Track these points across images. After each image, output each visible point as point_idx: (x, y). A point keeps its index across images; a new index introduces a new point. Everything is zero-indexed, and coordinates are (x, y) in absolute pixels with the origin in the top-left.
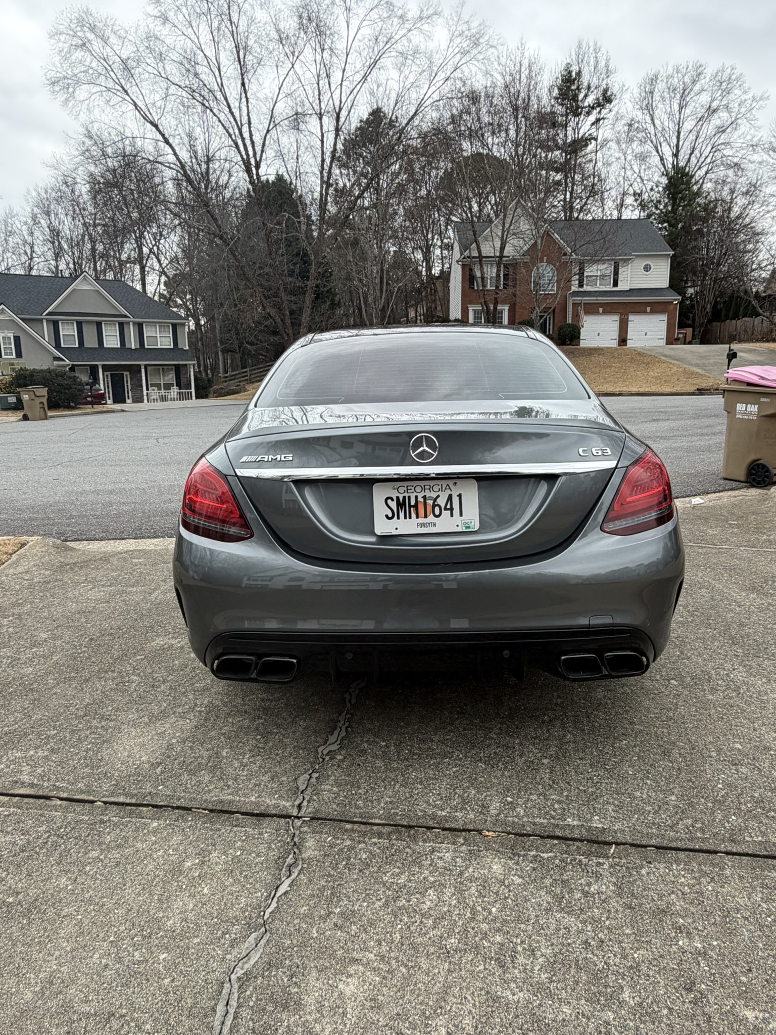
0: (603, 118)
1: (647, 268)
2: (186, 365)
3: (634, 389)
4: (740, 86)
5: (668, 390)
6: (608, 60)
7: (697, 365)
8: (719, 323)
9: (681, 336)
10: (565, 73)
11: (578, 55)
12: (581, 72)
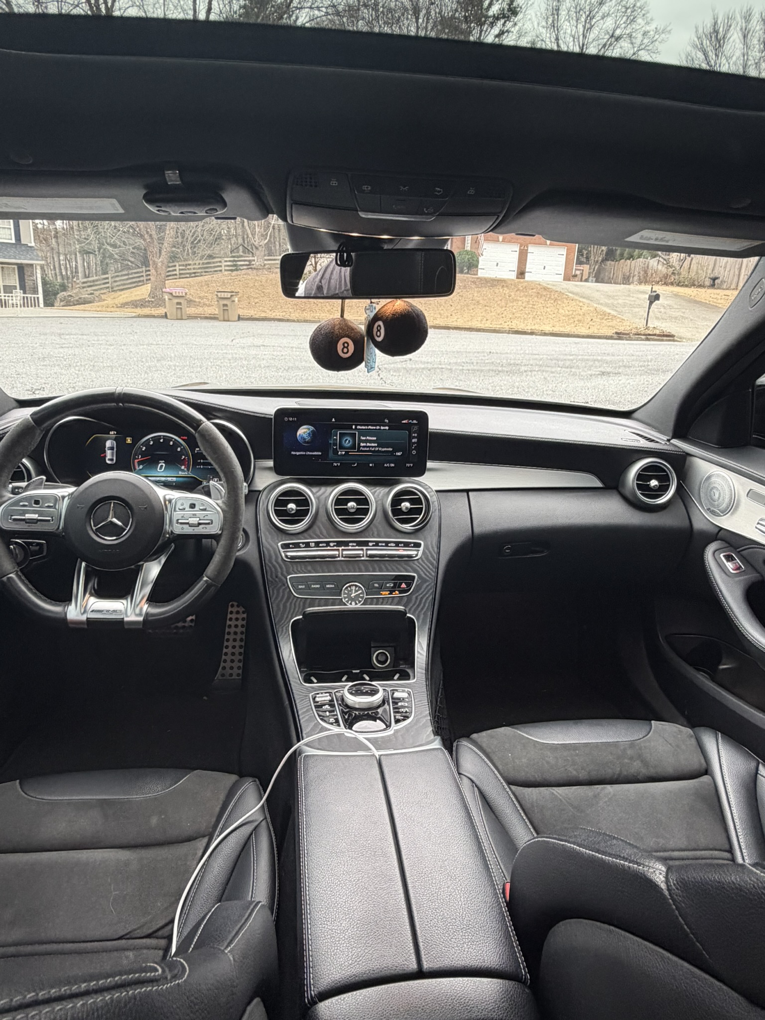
0: (508, 31)
2: (32, 265)
3: (548, 329)
4: (644, 15)
5: (584, 331)
7: (607, 305)
8: (613, 263)
9: (578, 272)
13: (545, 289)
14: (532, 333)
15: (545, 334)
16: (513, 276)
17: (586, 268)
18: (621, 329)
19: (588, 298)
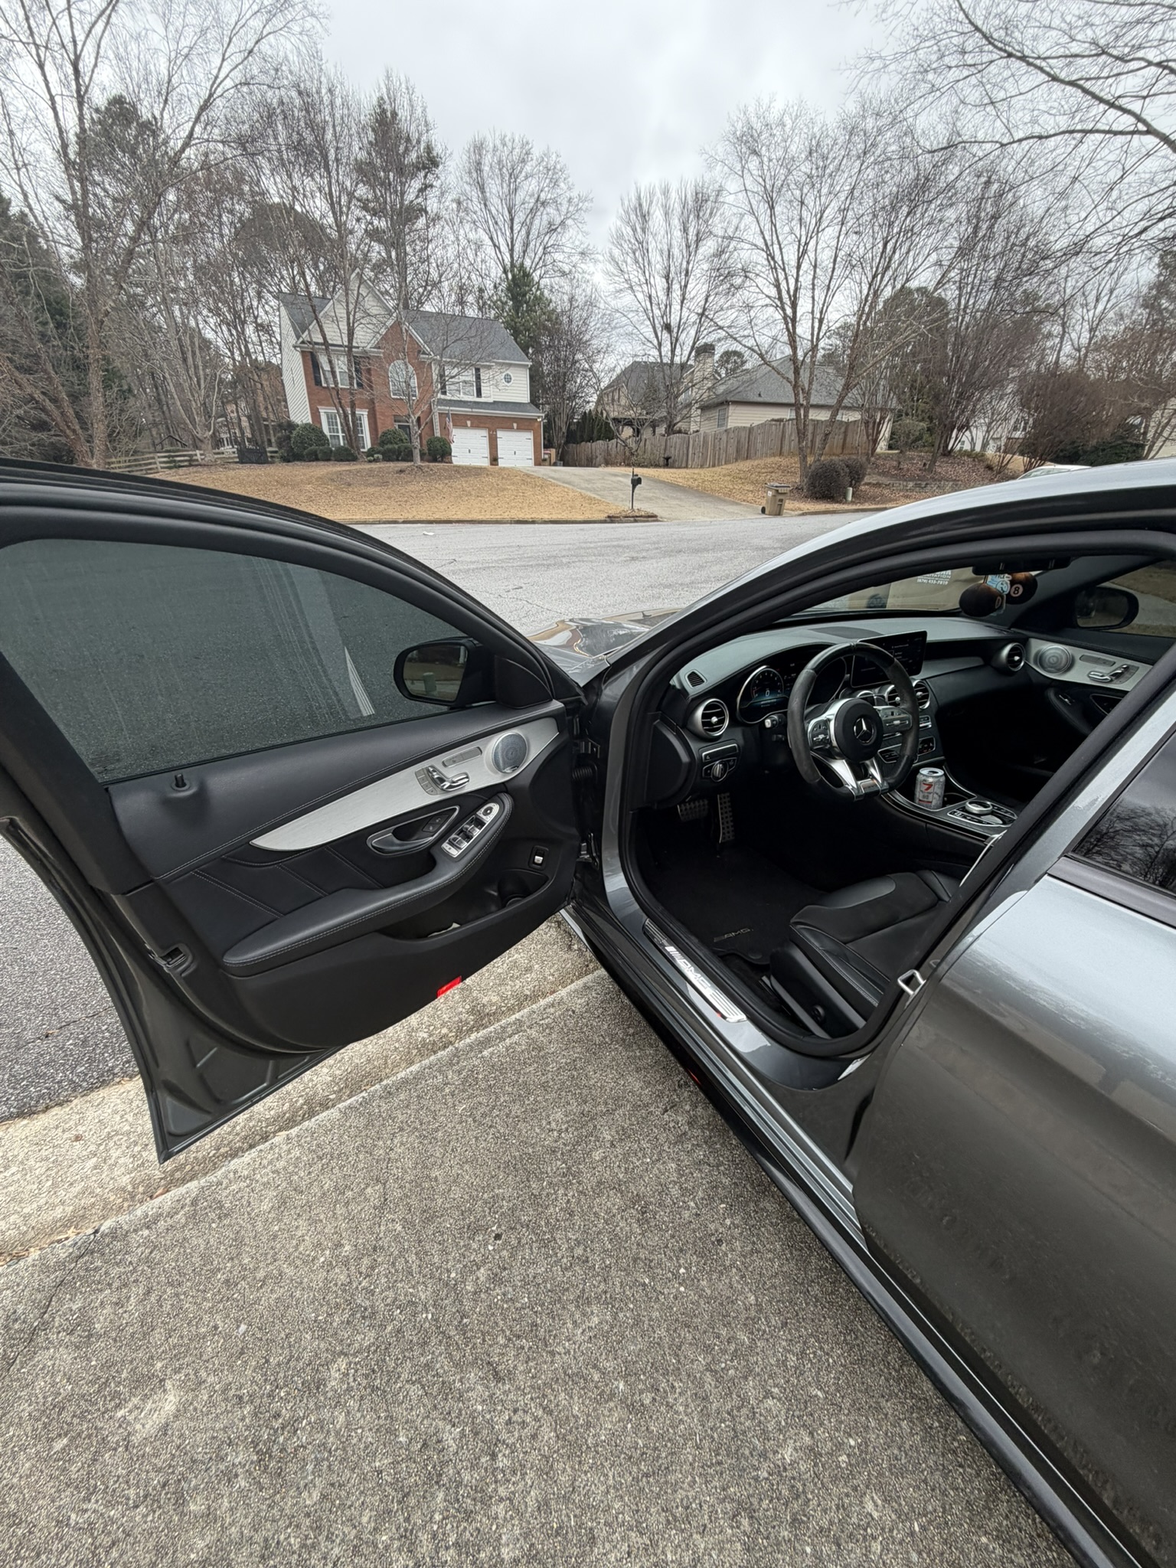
0: (431, 186)
1: (508, 379)
3: (546, 517)
4: (566, 179)
5: (579, 517)
6: (424, 111)
7: (587, 489)
8: (575, 445)
9: (547, 457)
10: (378, 111)
11: (388, 90)
12: (397, 115)
13: (528, 476)
14: (533, 522)
15: (545, 522)
16: (485, 463)
17: (553, 451)
18: (612, 512)
19: (569, 483)
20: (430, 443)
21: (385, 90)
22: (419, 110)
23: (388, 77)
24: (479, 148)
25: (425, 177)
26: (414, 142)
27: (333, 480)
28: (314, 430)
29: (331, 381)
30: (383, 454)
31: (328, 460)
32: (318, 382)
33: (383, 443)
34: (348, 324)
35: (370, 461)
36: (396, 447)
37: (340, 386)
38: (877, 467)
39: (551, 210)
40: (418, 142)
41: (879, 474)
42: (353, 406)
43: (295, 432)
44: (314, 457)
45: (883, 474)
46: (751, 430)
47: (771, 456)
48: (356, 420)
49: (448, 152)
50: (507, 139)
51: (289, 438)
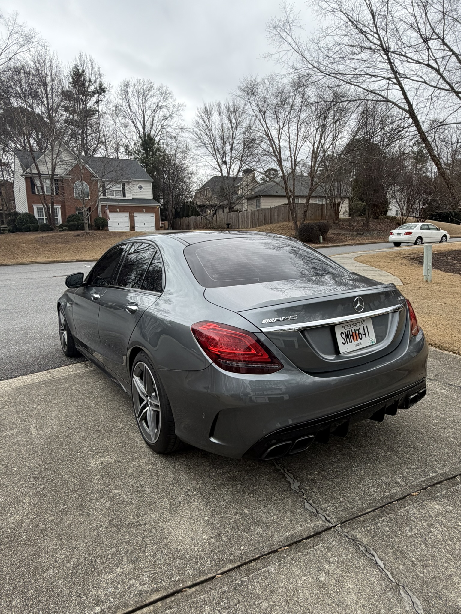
0: (101, 100)
1: (140, 188)
4: (171, 97)
6: (99, 68)
8: (179, 219)
9: (163, 225)
10: (75, 70)
11: (81, 61)
12: (84, 71)
16: (128, 229)
17: (166, 223)
20: (96, 220)
21: (78, 61)
22: (96, 69)
23: (81, 56)
24: (127, 85)
25: (98, 97)
26: (93, 82)
27: (37, 241)
28: (29, 216)
29: (41, 191)
30: (68, 227)
31: (37, 231)
32: (33, 192)
33: (68, 221)
34: (52, 164)
35: (61, 231)
36: (76, 223)
37: (46, 193)
38: (339, 225)
39: (165, 110)
40: (95, 82)
41: (340, 229)
42: (53, 204)
43: (18, 217)
44: (28, 230)
45: (342, 229)
46: (271, 209)
47: (283, 221)
48: (54, 211)
49: (111, 86)
50: (141, 81)
51: (14, 220)
